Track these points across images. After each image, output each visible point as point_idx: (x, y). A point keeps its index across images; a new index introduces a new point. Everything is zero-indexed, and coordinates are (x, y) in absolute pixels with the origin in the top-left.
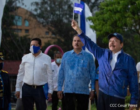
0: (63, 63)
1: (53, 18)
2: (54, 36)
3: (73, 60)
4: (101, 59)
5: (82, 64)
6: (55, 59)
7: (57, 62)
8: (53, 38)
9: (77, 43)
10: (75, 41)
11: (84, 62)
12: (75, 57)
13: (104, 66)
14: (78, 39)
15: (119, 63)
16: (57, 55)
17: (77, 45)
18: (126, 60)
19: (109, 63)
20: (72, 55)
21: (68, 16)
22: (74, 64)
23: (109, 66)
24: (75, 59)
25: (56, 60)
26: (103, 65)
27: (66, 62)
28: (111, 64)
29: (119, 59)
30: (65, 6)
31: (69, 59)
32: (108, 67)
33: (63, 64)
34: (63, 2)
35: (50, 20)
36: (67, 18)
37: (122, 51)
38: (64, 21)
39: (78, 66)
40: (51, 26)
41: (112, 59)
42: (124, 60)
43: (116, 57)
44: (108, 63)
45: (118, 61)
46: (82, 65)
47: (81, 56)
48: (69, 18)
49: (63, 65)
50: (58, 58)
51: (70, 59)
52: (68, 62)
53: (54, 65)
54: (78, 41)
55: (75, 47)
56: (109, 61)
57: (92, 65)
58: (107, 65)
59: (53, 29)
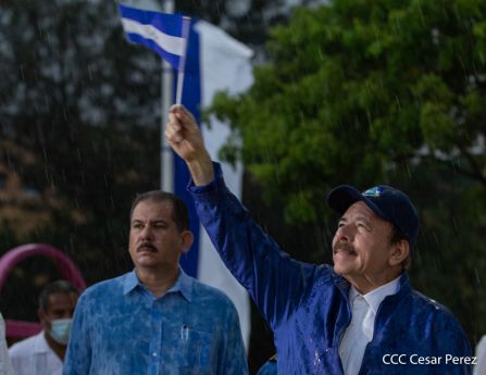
0: (82, 343)
1: (28, 102)
2: (30, 195)
3: (136, 329)
4: (292, 320)
5: (185, 351)
6: (43, 322)
7: (52, 335)
8: (29, 207)
9: (148, 238)
10: (140, 225)
11: (194, 336)
12: (148, 311)
13: (307, 362)
14: (152, 216)
15: (382, 344)
16: (53, 298)
17: (149, 245)
18: (421, 327)
19: (330, 345)
20: (128, 301)
21: (107, 90)
22: (145, 347)
23: (330, 359)
24: (148, 324)
25: (49, 326)
26: (298, 353)
27: (98, 339)
28: (342, 350)
29: (387, 322)
30: (90, 33)
31: (113, 323)
32: (326, 364)
33: (77, 347)
34: (82, 17)
35: (13, 109)
36: (98, 102)
37: (402, 281)
38: (84, 117)
39: (166, 358)
40: (18, 142)
41: (347, 320)
42: (413, 331)
43: (368, 315)
44: (324, 342)
45: (380, 337)
46: (183, 353)
47: (176, 309)
48: (111, 99)
49: (80, 357)
50: (60, 314)
51: (122, 321)
52: (107, 336)
53: (40, 354)
54: (154, 225)
55: (139, 257)
56: (330, 337)
57: (234, 356)
58: (323, 356)
59: (29, 158)
